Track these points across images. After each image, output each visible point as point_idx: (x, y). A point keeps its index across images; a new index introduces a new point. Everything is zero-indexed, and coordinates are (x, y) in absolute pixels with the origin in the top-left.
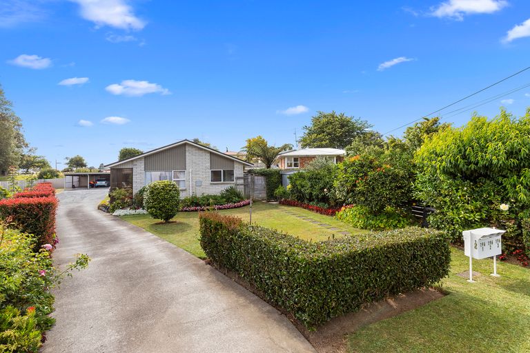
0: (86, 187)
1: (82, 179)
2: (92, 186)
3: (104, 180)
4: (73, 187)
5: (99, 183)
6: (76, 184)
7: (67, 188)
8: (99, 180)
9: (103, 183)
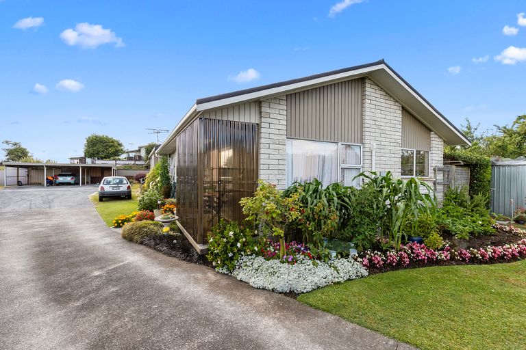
0: (40, 185)
1: (33, 173)
2: (51, 183)
3: (69, 175)
4: (19, 184)
5: (61, 179)
6: (23, 180)
7: (10, 186)
8: (60, 175)
9: (69, 179)
